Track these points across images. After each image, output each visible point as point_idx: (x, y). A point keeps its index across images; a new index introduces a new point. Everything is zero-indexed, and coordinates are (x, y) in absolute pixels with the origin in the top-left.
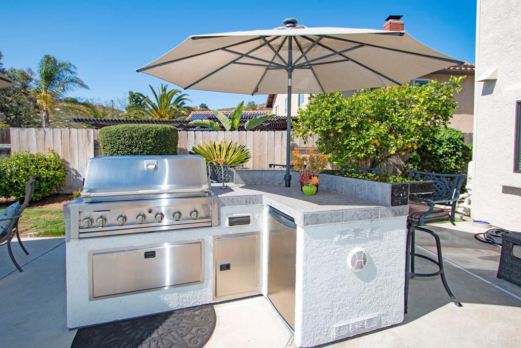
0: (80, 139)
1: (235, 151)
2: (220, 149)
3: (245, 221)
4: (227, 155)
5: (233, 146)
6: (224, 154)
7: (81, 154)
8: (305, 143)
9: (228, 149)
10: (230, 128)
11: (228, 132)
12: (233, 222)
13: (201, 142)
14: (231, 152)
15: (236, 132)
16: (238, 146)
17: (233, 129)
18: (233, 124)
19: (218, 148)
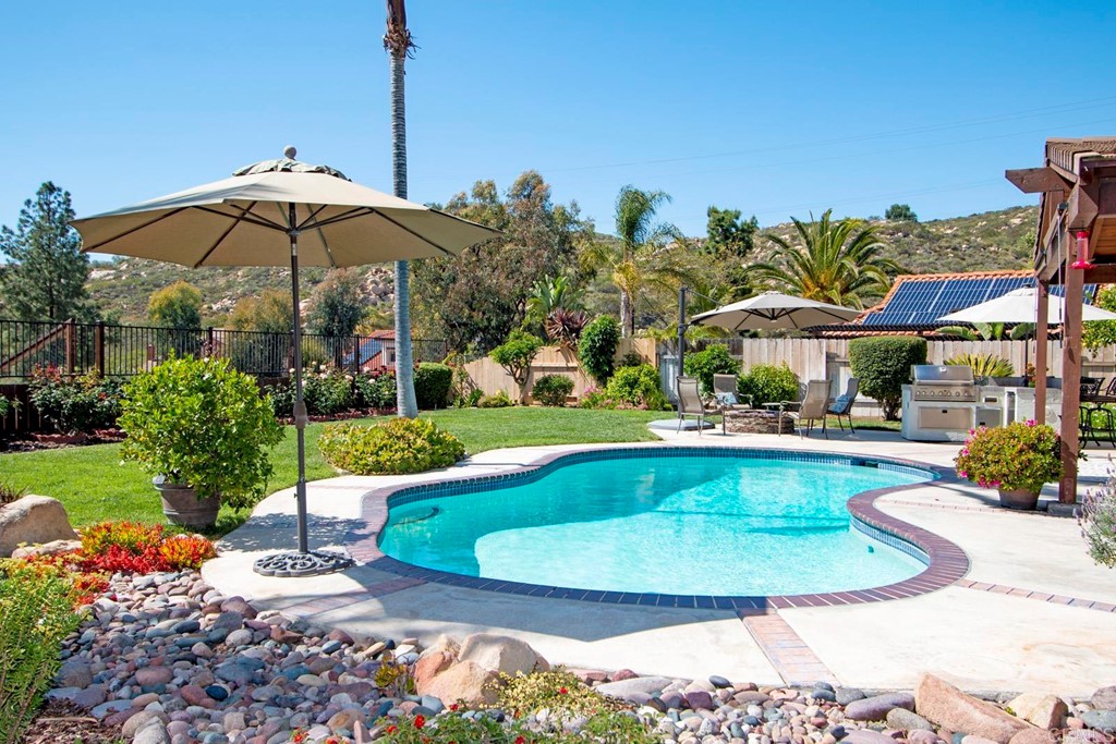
0: (812, 351)
1: (995, 366)
2: (976, 364)
3: (994, 400)
4: (985, 370)
5: (993, 359)
6: (981, 370)
7: (812, 368)
8: (1095, 357)
9: (987, 364)
10: (989, 336)
11: (986, 342)
12: (987, 400)
13: (951, 355)
14: (990, 367)
15: (998, 343)
16: (1000, 359)
17: (993, 338)
18: (993, 332)
19: (973, 362)
